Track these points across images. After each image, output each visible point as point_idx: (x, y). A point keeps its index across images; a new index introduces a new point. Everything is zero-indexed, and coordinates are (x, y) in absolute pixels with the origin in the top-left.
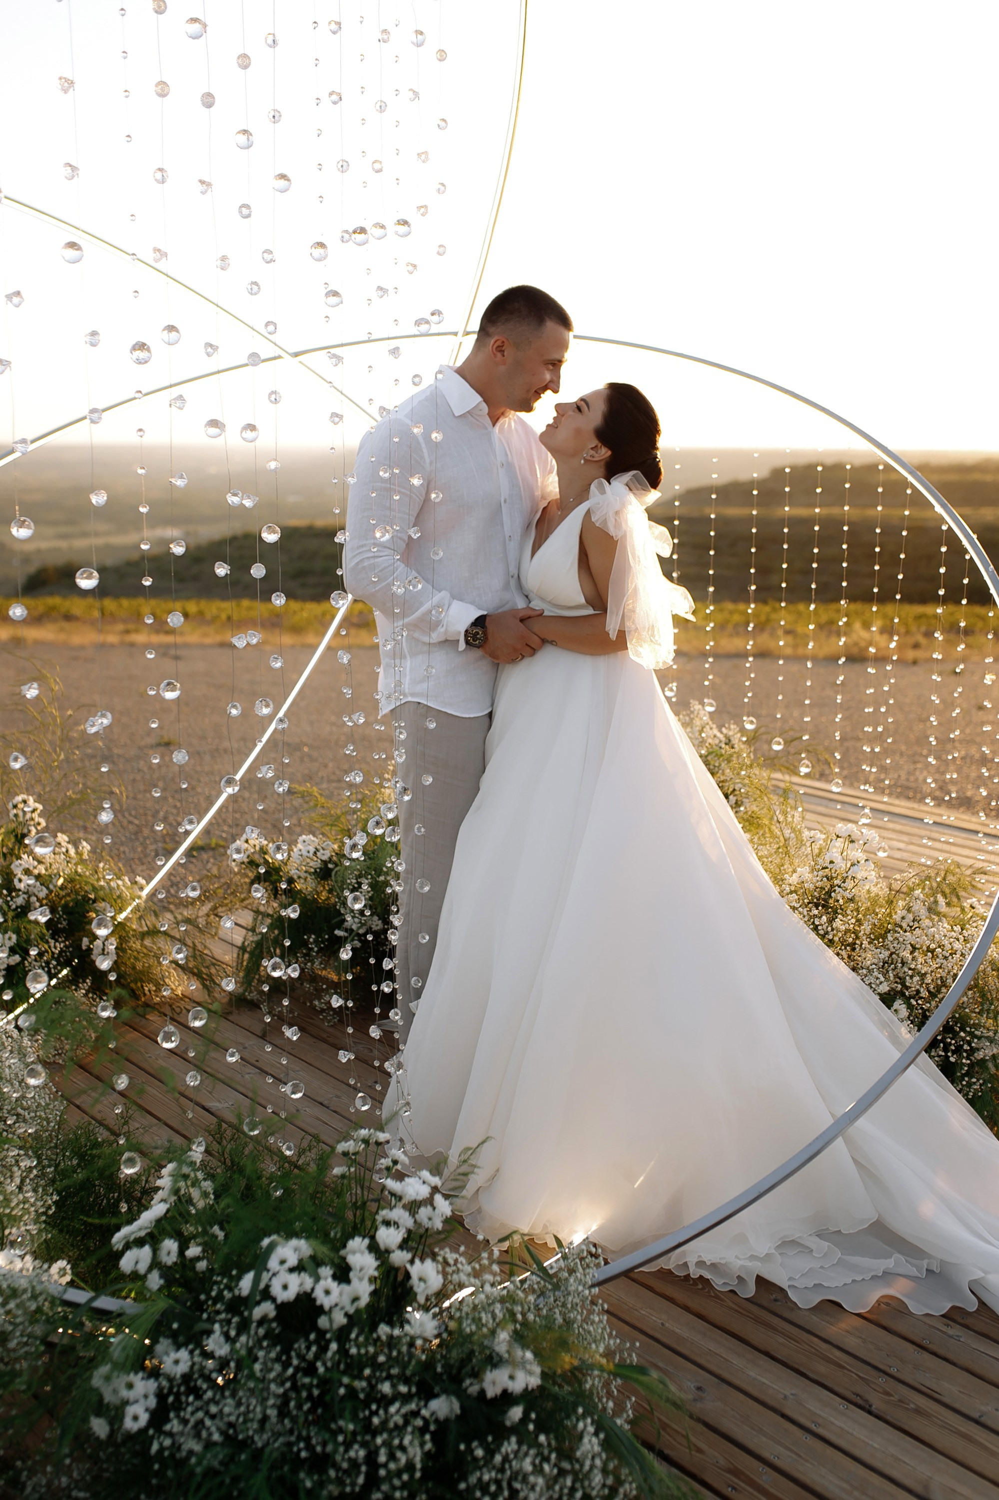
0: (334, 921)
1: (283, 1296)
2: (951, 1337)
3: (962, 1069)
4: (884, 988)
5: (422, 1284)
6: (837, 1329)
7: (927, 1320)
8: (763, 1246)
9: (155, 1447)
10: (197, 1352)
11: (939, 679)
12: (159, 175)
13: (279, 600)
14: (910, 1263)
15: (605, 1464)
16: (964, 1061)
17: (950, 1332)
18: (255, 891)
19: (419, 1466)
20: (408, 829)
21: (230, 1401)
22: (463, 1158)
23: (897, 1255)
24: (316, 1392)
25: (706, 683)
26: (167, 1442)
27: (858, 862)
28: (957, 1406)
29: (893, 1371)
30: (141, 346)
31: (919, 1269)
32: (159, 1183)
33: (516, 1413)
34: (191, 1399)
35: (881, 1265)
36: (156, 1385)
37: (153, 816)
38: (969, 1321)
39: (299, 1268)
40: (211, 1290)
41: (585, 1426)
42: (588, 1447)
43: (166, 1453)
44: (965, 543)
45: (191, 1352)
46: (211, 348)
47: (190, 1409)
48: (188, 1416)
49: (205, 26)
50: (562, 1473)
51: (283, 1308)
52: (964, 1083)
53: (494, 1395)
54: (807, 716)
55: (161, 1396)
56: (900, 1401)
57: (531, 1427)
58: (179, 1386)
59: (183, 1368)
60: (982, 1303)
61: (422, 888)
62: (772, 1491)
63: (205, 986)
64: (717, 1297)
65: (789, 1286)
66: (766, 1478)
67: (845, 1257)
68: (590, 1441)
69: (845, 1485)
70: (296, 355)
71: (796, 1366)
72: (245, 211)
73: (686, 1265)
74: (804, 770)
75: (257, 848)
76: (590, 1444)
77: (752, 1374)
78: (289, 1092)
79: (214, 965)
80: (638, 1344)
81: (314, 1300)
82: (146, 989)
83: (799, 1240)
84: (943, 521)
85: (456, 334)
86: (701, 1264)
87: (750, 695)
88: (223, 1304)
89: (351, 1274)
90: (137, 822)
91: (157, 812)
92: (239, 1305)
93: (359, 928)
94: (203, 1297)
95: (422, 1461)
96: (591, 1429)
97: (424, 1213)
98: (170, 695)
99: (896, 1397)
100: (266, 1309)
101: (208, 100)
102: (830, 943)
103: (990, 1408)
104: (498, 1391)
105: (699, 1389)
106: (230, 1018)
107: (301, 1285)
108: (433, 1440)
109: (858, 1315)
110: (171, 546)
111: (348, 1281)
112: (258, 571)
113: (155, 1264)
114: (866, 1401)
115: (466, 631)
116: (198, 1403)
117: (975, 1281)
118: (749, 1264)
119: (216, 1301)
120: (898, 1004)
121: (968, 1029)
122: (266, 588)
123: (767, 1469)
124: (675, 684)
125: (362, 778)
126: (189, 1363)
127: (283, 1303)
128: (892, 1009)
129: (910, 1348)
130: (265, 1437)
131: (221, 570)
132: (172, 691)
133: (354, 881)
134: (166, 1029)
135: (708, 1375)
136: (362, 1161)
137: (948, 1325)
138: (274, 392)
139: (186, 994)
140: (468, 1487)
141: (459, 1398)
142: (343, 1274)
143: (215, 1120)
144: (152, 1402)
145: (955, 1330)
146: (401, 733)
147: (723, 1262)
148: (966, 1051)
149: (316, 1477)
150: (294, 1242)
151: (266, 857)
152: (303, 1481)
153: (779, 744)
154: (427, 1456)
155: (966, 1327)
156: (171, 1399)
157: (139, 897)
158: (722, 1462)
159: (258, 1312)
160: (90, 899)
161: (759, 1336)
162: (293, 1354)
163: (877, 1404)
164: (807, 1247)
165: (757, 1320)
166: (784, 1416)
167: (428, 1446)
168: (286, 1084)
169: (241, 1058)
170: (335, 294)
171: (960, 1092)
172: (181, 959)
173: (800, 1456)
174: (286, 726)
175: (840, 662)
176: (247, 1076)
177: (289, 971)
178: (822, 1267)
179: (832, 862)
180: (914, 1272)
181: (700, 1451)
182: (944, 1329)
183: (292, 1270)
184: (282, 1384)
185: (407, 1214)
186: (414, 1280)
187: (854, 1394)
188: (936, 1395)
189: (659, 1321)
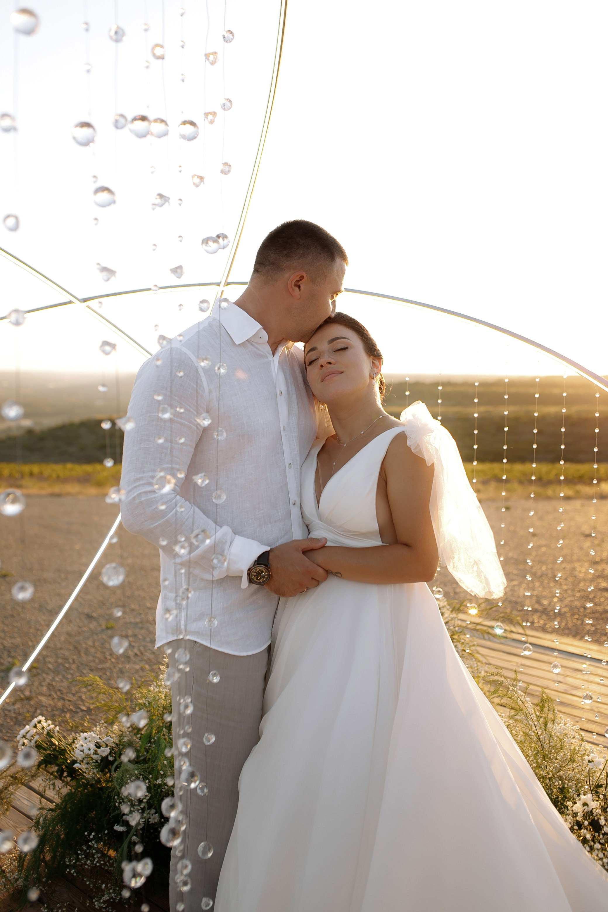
61: (205, 852)
70: (85, 300)
75: (45, 732)
85: (218, 284)
115: (249, 570)
151: (53, 740)
170: (107, 190)
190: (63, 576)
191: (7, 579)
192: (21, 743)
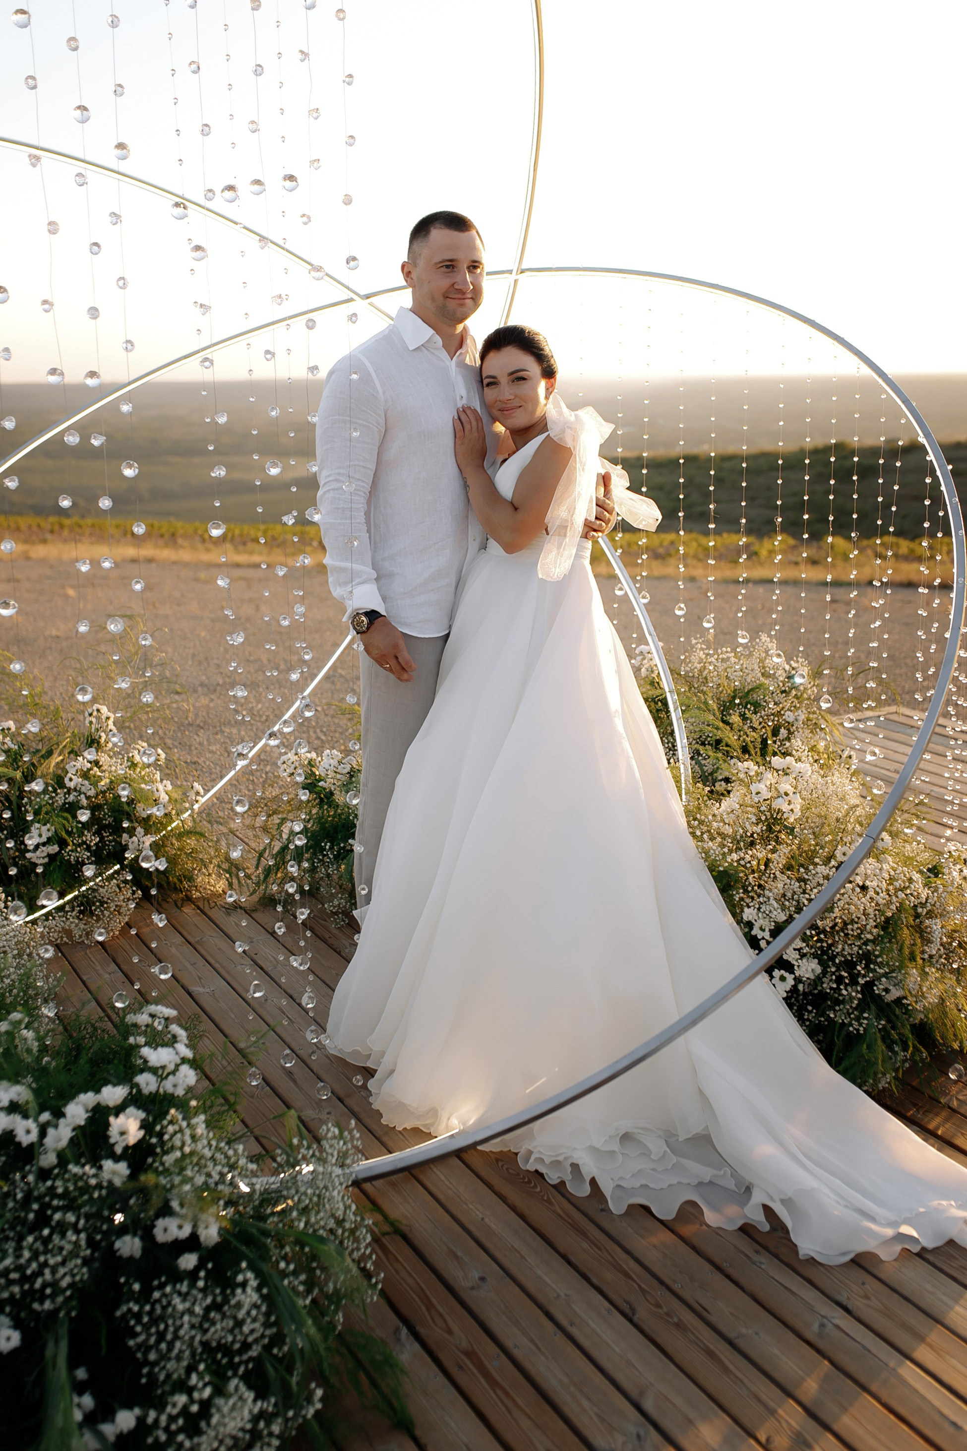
5: (116, 1137)
6: (646, 1243)
11: (925, 615)
15: (265, 1315)
27: (786, 794)
28: (719, 1325)
29: (676, 1287)
33: (189, 1260)
39: (10, 1109)
41: (247, 1280)
42: (245, 1297)
53: (164, 1242)
56: (667, 1314)
57: (201, 1274)
62: (496, 1376)
66: (496, 1364)
68: (247, 1293)
69: (566, 1380)
70: (367, 297)
71: (585, 1270)
72: (80, 179)
76: (247, 1295)
77: (539, 1272)
81: (15, 1136)
89: (62, 1121)
96: (253, 1283)
97: (169, 1081)
99: (665, 1309)
103: (750, 1332)
104: (169, 1237)
105: (482, 1278)
106: (253, 915)
107: (8, 1123)
110: (3, 481)
112: (106, 503)
114: (633, 1310)
123: (502, 1356)
129: (707, 1266)
131: (64, 501)
132: (8, 607)
135: (498, 1268)
137: (757, 1252)
140: (122, 1315)
141: (141, 1238)
146: (306, 653)
155: (776, 1256)
158: (464, 1344)
161: (568, 1240)
163: (643, 1313)
165: (575, 1226)
166: (546, 1312)
170: (200, 249)
173: (539, 1349)
181: (450, 1331)
187: (625, 1302)
188: (704, 1313)
189: (481, 1216)
192: (282, 768)
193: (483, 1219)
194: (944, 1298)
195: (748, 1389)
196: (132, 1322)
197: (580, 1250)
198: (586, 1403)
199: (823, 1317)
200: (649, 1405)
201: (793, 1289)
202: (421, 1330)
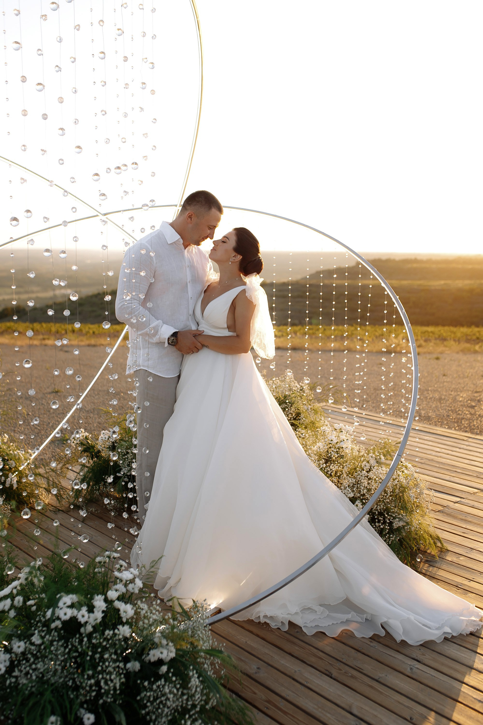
0: (117, 469)
1: (64, 618)
2: (372, 646)
3: (386, 531)
4: (352, 495)
5: (125, 613)
6: (323, 644)
7: (362, 640)
8: (294, 609)
9: (8, 682)
10: (28, 643)
11: (385, 360)
12: (23, 148)
13: (77, 325)
14: (359, 616)
15: (202, 690)
16: (386, 527)
17: (372, 644)
18: (67, 451)
19: (118, 688)
20: (141, 426)
21: (41, 663)
22: (152, 565)
23: (353, 613)
24: (79, 660)
25: (288, 362)
26: (13, 680)
27: (344, 440)
28: (369, 674)
29: (344, 661)
30: (15, 219)
31: (362, 618)
32: (20, 575)
33: (164, 669)
34: (24, 662)
35: (345, 617)
36: (9, 656)
37: (47, 425)
38: (381, 640)
39: (72, 606)
40: (36, 618)
41: (193, 674)
42: (194, 682)
43: (12, 685)
44: (393, 299)
45: (25, 643)
46: (46, 219)
47: (24, 666)
48: (22, 669)
49: (44, 86)
50: (183, 694)
51: (64, 623)
52: (387, 537)
53: (154, 661)
54: (331, 377)
55: (12, 662)
56: (345, 673)
57: (170, 675)
58: (20, 657)
59: (21, 650)
60: (387, 632)
61: (145, 452)
62: (284, 709)
63: (58, 499)
64: (272, 631)
65: (304, 626)
66: (282, 704)
67: (330, 614)
68: (195, 680)
69: (316, 707)
70: (105, 215)
71: (302, 659)
72: (61, 161)
73: (259, 617)
74: (330, 401)
75: (84, 437)
76: (195, 681)
77: (282, 662)
78: (82, 540)
79: (61, 488)
80: (225, 644)
81: (77, 619)
82: (31, 501)
83: (312, 608)
84: (385, 290)
85: (176, 206)
86: (265, 616)
87: (307, 367)
88: (41, 623)
89: (95, 609)
90: (39, 428)
91: (49, 423)
92: (47, 624)
93: (127, 472)
94: (32, 621)
95: (120, 686)
96: (196, 676)
97: (130, 587)
98: (27, 366)
99: (344, 671)
100: (58, 623)
101: (45, 116)
102: (330, 476)
103: (383, 675)
104: (156, 659)
105: (258, 668)
107: (72, 613)
108: (125, 677)
109: (333, 638)
110: (28, 302)
111: (93, 612)
112: (67, 313)
113: (12, 606)
114: (330, 673)
115: (169, 338)
116: (28, 664)
117: (385, 622)
118: (287, 616)
119: (38, 622)
120: (358, 502)
121: (390, 514)
122: (71, 320)
123: (283, 700)
124: (274, 363)
125: (117, 403)
126: (24, 647)
127: (64, 621)
128: (355, 504)
129: (353, 651)
130: (56, 678)
131: (51, 313)
132: (28, 364)
133: (124, 451)
134: (25, 510)
135: (263, 663)
136: (107, 566)
137: (371, 642)
138: (76, 237)
139: (50, 503)
140: (141, 698)
141: (139, 662)
142: (91, 609)
143: (51, 553)
144: (8, 664)
145: (374, 644)
146: (137, 383)
147: (275, 616)
148: (388, 523)
149: (75, 693)
150: (71, 596)
151: (88, 441)
152: (70, 695)
153: (320, 389)
154: (122, 684)
155: (379, 642)
156: (16, 662)
157: (30, 459)
158: (264, 697)
159: (53, 626)
160: (6, 459)
161: (288, 647)
162: (69, 643)
163: (335, 674)
164: (314, 610)
165: (288, 640)
166: (294, 679)
167: (123, 680)
168: (81, 536)
169: (60, 524)
170: (104, 195)
171: (385, 541)
172: (32, 480)
173: (298, 695)
174: (80, 379)
175: (345, 353)
176: (74, 539)
177: (82, 486)
178: (320, 618)
179: (332, 440)
180: (360, 620)
181: (255, 693)
182: (369, 643)
183: (69, 607)
184: (64, 656)
185: (123, 587)
186: (121, 612)
187: (326, 670)
188: (361, 670)
189: (245, 641)
190: (96, 393)
191: (59, 394)
193: (246, 642)
194: (454, 651)
195: (393, 699)
196: (145, 702)
197: (296, 650)
198: (329, 715)
199: (410, 665)
200: (355, 712)
201: (393, 655)
202: (243, 695)
